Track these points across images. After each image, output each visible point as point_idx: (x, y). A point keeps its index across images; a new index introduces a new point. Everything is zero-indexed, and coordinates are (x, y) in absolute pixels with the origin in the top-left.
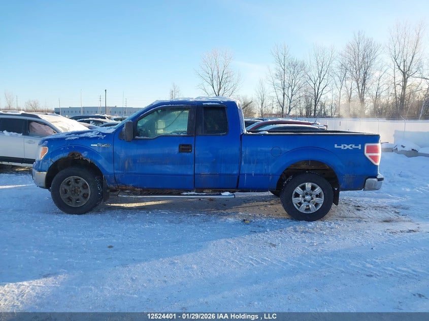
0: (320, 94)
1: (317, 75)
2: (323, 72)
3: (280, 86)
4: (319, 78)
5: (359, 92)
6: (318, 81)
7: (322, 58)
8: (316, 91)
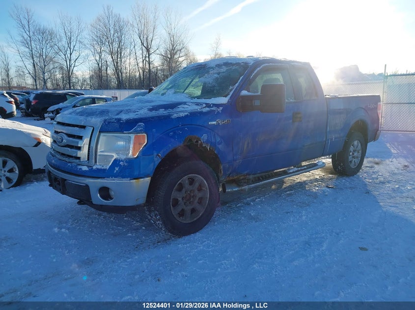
0: (73, 66)
1: (67, 46)
2: (72, 43)
3: (28, 54)
4: (69, 49)
5: (114, 65)
6: (68, 52)
7: (69, 28)
8: (68, 63)
